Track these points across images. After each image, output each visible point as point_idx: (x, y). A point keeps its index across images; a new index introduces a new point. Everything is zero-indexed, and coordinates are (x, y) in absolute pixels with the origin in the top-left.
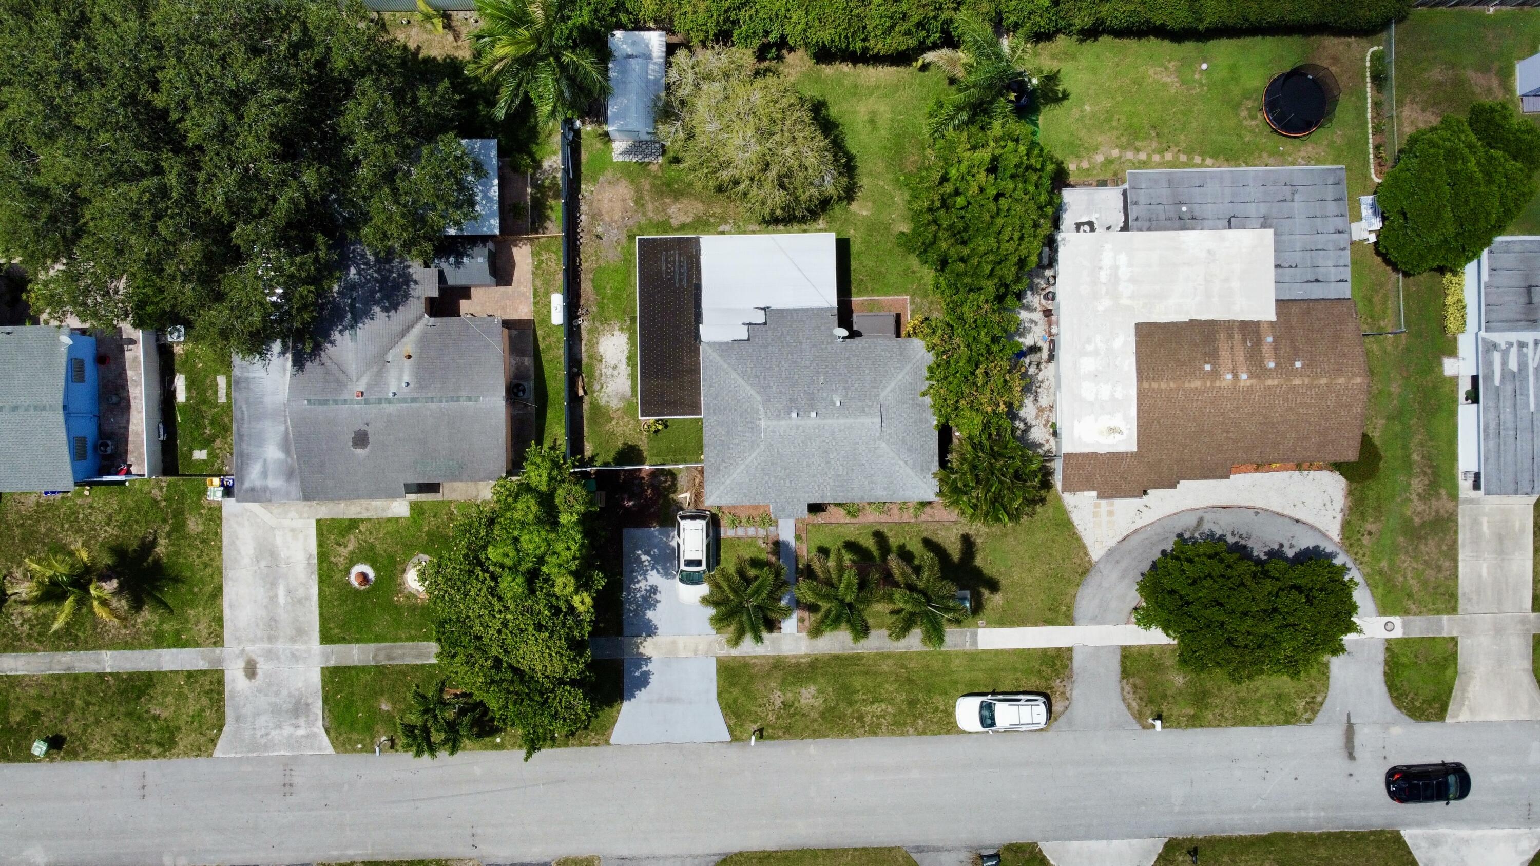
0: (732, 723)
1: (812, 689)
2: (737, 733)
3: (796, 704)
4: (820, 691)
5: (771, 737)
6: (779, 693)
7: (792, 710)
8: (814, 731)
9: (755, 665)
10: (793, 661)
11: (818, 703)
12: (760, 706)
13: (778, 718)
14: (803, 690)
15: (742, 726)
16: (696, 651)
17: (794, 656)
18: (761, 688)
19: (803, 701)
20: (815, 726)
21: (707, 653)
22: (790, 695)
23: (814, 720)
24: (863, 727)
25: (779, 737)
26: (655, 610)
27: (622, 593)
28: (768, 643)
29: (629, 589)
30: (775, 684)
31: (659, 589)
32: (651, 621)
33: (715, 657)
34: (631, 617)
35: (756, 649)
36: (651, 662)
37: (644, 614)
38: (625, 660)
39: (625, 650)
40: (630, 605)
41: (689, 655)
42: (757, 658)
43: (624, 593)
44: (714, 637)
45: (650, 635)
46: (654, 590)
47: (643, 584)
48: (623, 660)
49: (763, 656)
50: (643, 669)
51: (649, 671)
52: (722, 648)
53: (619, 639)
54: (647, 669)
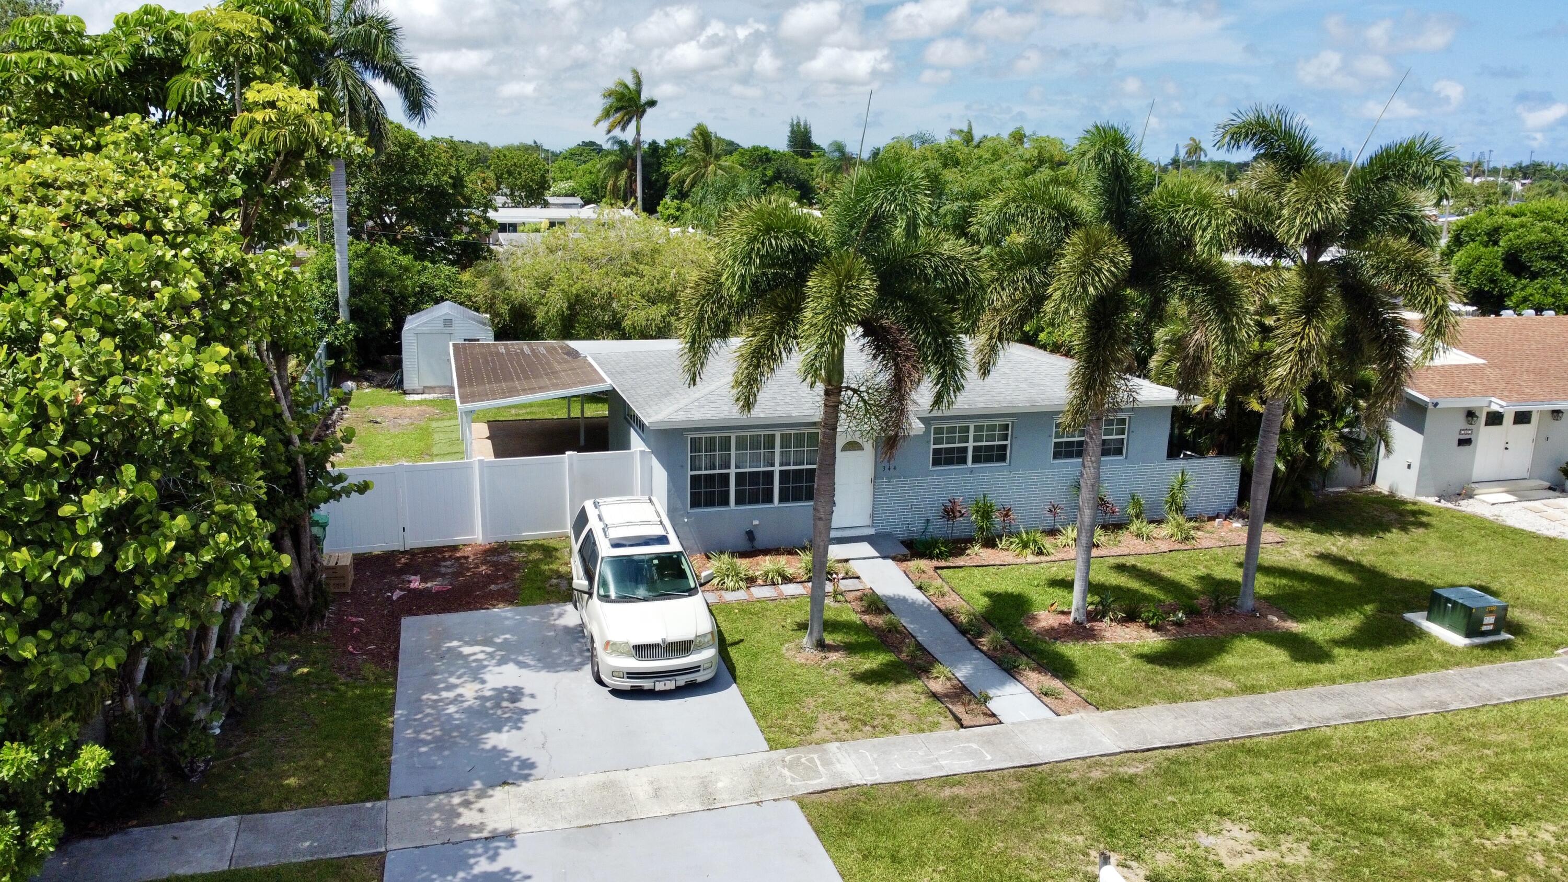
1: (1237, 832)
3: (1213, 873)
4: (1274, 831)
9: (962, 802)
10: (1097, 773)
11: (1296, 854)
14: (1206, 839)
16: (708, 797)
17: (1091, 761)
19: (1232, 863)
21: (752, 792)
26: (519, 728)
27: (392, 714)
28: (975, 746)
29: (417, 705)
30: (1080, 838)
31: (527, 691)
32: (504, 752)
33: (793, 798)
34: (420, 754)
35: (943, 763)
36: (513, 845)
37: (475, 742)
38: (390, 857)
39: (392, 829)
40: (417, 732)
41: (681, 807)
42: (960, 783)
43: (398, 712)
44: (766, 755)
45: (505, 783)
46: (515, 694)
47: (469, 691)
48: (383, 855)
49: (980, 775)
50: (477, 870)
51: (507, 870)
52: (812, 771)
53: (369, 805)
54: (496, 867)
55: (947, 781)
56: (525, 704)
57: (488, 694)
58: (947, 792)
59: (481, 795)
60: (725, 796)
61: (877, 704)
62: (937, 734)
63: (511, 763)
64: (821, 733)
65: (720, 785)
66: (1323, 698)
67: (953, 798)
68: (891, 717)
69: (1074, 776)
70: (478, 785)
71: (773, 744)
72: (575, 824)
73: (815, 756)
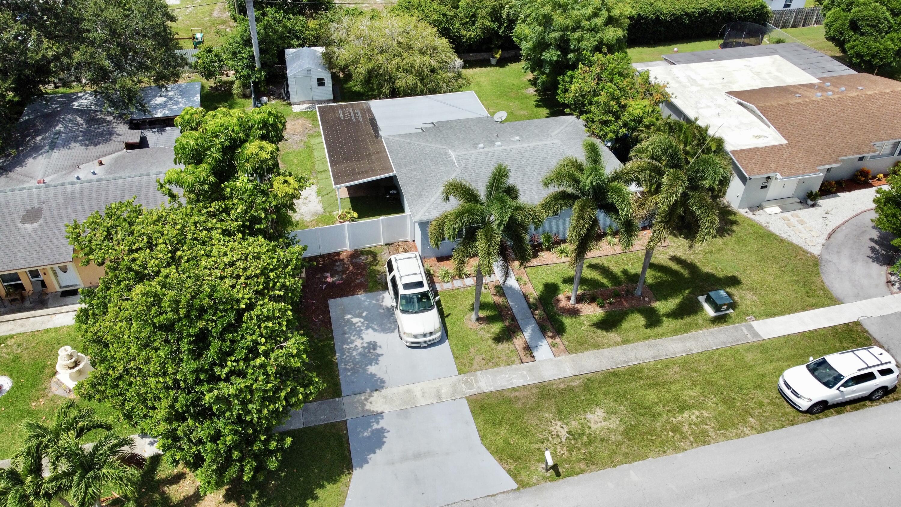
0: (512, 467)
1: (600, 413)
2: (524, 476)
3: (587, 431)
4: (611, 412)
5: (571, 473)
6: (559, 423)
7: (585, 439)
8: (625, 455)
9: (518, 399)
10: (562, 386)
11: (614, 423)
12: (542, 442)
13: (571, 450)
14: (589, 416)
15: (526, 468)
16: (439, 396)
17: (561, 381)
18: (534, 421)
19: (594, 427)
20: (624, 449)
21: (453, 394)
22: (574, 424)
23: (618, 444)
24: (685, 438)
25: (582, 472)
26: (378, 364)
27: (335, 355)
28: (525, 373)
29: (342, 349)
30: (551, 415)
31: (378, 344)
32: (375, 375)
33: (464, 398)
34: (349, 376)
35: (513, 381)
36: (382, 418)
37: (365, 370)
38: (348, 422)
39: (347, 410)
40: (345, 365)
41: (431, 401)
42: (518, 390)
43: (337, 354)
44: (457, 377)
45: (377, 390)
46: (373, 346)
47: (358, 343)
48: (345, 421)
49: (524, 387)
50: (374, 428)
51: (382, 428)
52: (471, 386)
53: (337, 399)
54: (379, 427)
55: (515, 389)
56: (379, 351)
57: (366, 345)
58: (513, 394)
59: (370, 396)
60: (444, 396)
61: (495, 351)
62: (514, 366)
63: (377, 381)
64: (475, 366)
65: (443, 391)
66: (649, 346)
67: (515, 397)
68: (499, 358)
69: (554, 387)
70: (368, 390)
71: (460, 372)
72: (400, 408)
73: (473, 378)
